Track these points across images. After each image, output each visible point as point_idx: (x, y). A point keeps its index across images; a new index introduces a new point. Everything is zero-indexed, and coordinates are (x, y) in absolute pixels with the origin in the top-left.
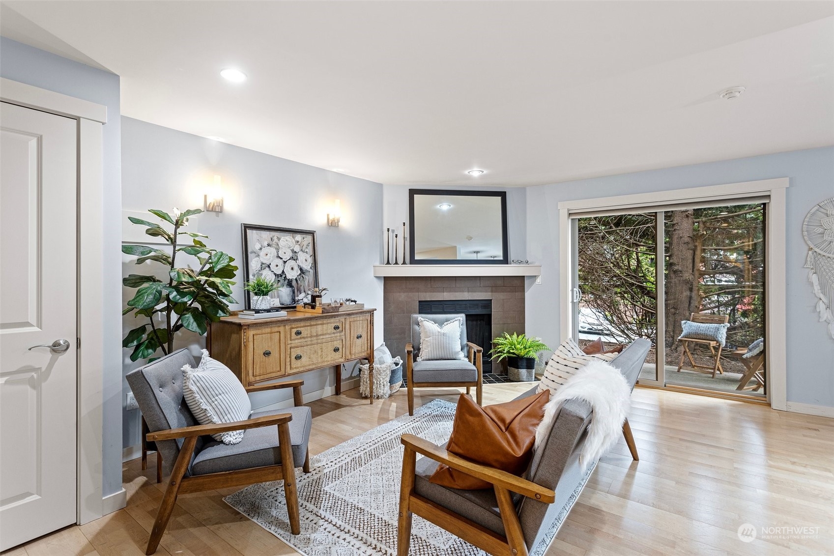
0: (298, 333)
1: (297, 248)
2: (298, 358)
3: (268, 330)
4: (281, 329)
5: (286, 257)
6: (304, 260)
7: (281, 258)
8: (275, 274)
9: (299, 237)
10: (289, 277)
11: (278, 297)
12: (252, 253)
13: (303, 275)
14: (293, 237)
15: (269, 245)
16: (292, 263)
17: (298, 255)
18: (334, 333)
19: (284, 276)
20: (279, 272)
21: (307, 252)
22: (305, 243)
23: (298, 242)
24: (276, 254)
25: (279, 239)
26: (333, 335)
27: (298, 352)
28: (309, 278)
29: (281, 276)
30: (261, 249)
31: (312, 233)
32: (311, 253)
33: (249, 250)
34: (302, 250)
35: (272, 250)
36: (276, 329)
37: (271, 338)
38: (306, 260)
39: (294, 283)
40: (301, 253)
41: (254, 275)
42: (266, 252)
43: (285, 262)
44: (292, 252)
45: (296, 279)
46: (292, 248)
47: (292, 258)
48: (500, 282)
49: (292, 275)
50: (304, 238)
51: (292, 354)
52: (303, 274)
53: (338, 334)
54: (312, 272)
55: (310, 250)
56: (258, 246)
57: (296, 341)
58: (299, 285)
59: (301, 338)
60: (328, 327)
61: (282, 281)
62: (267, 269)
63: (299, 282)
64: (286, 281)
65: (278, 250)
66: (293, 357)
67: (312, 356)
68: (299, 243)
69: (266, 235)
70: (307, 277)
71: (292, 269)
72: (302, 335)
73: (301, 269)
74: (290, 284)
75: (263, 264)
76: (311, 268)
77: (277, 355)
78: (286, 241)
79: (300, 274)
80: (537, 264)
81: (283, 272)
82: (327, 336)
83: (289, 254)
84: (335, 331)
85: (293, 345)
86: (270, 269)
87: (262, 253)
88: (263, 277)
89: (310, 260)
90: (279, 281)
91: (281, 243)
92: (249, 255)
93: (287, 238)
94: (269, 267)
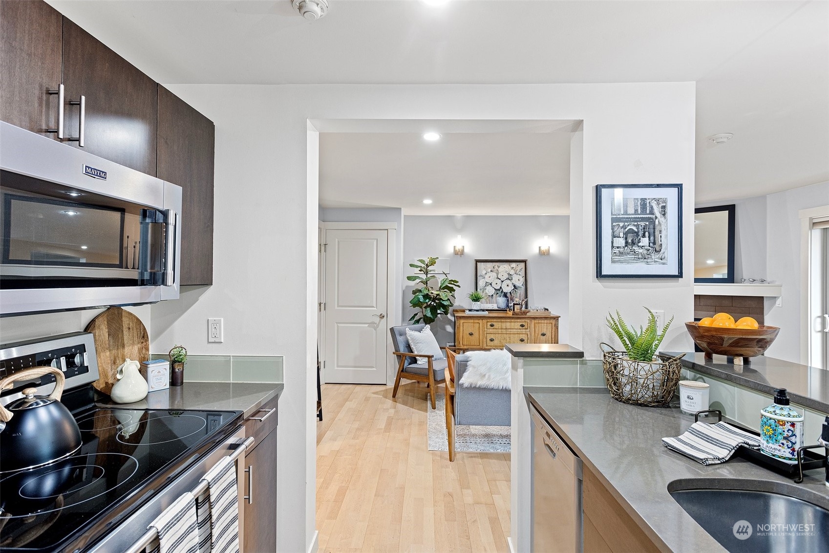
0: (492, 326)
1: (512, 272)
2: (492, 340)
3: (472, 321)
4: (480, 321)
5: (503, 278)
6: (519, 281)
7: (500, 279)
8: (495, 289)
9: (514, 265)
10: (505, 291)
11: (496, 303)
12: (480, 276)
13: (516, 290)
14: (509, 265)
15: (491, 271)
16: (508, 282)
17: (513, 276)
18: (520, 329)
19: (501, 290)
20: (498, 288)
21: (520, 275)
22: (519, 269)
23: (513, 268)
24: (496, 276)
25: (499, 267)
26: (519, 330)
27: (492, 336)
28: (522, 291)
29: (499, 290)
30: (486, 274)
31: (525, 261)
32: (524, 275)
33: (478, 275)
34: (516, 273)
35: (494, 274)
36: (477, 321)
37: (474, 326)
39: (508, 295)
40: (515, 275)
41: (480, 290)
42: (489, 276)
43: (502, 281)
44: (508, 275)
45: (510, 292)
46: (508, 272)
47: (508, 279)
48: (726, 303)
49: (507, 290)
50: (518, 265)
51: (488, 337)
52: (516, 288)
53: (524, 330)
54: (523, 288)
55: (522, 273)
56: (484, 272)
57: (491, 330)
58: (512, 296)
59: (494, 329)
60: (516, 324)
61: (499, 294)
62: (490, 286)
63: (512, 294)
64: (503, 294)
65: (498, 274)
66: (488, 339)
67: (502, 341)
69: (490, 265)
70: (519, 291)
71: (508, 286)
72: (495, 327)
73: (514, 286)
74: (505, 295)
75: (487, 282)
76: (522, 285)
77: (478, 336)
78: (504, 268)
79: (513, 289)
80: (777, 283)
81: (501, 287)
82: (514, 330)
83: (506, 276)
84: (521, 328)
85: (488, 332)
86: (492, 286)
87: (487, 276)
88: (487, 291)
89: (522, 280)
90: (498, 293)
91: (500, 270)
92: (478, 278)
93: (505, 266)
94: (491, 284)
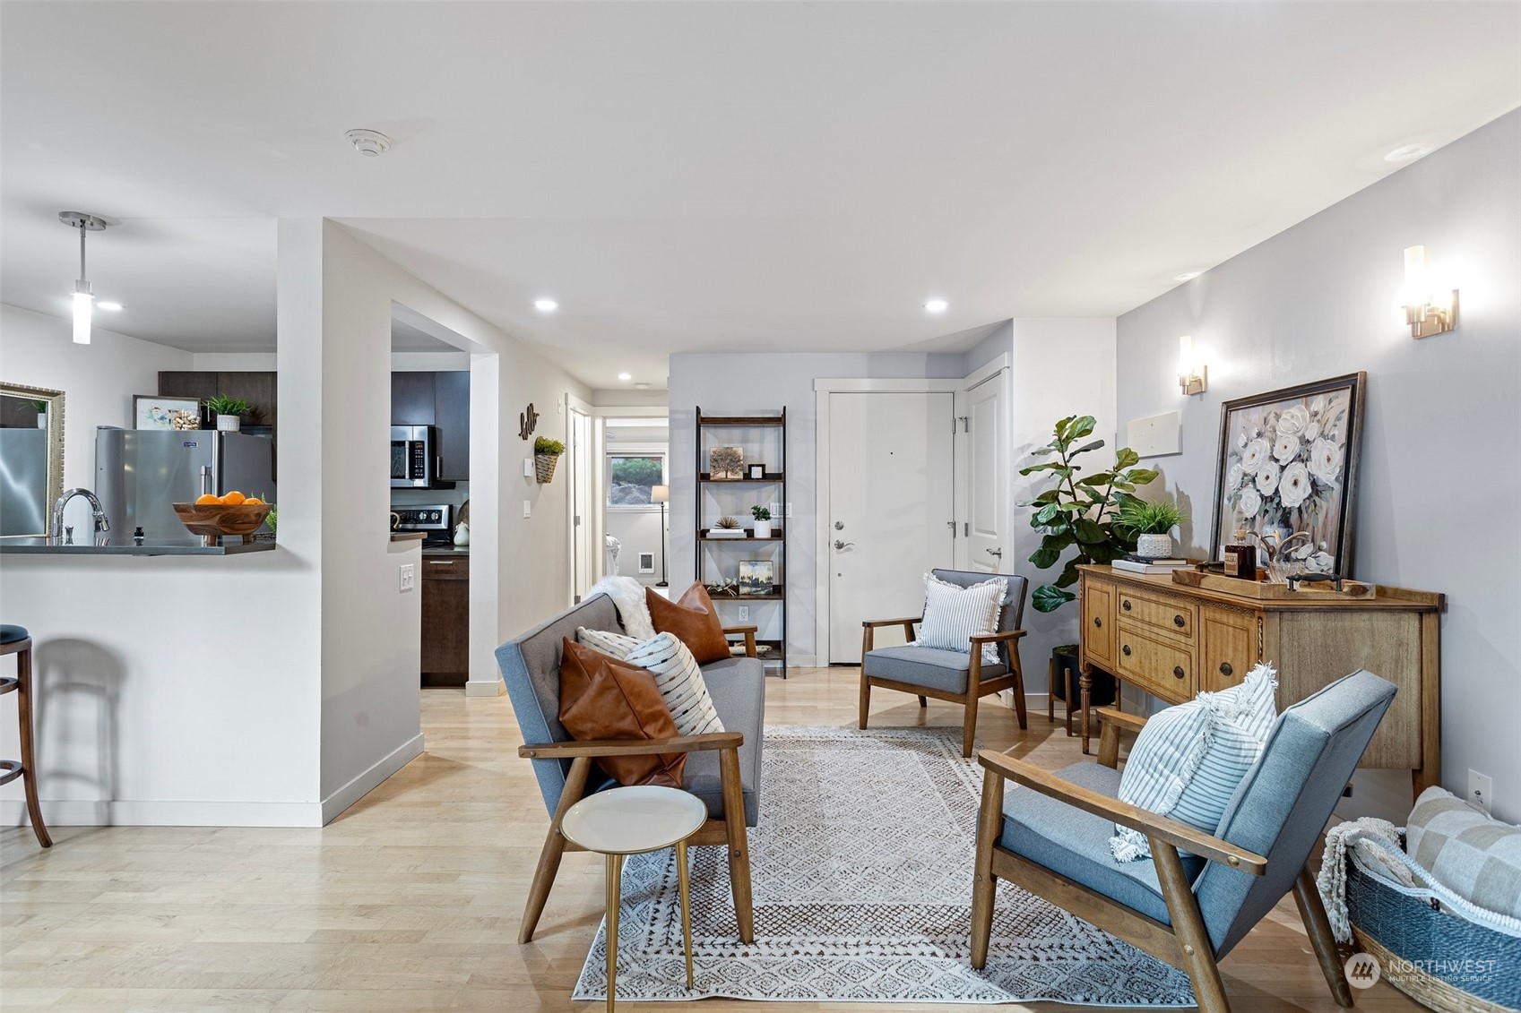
0: (1127, 606)
1: (1312, 432)
2: (1127, 652)
5: (1285, 457)
6: (1327, 463)
7: (1277, 461)
8: (1262, 496)
9: (1319, 402)
10: (1285, 503)
12: (1232, 455)
13: (1317, 499)
14: (1307, 405)
15: (1259, 435)
16: (1298, 470)
17: (1313, 447)
18: (1175, 632)
19: (1276, 500)
20: (1268, 492)
21: (1333, 438)
22: (1332, 414)
23: (1316, 414)
24: (1269, 451)
25: (1278, 417)
28: (1330, 505)
29: (1272, 500)
30: (1246, 445)
31: (1354, 385)
32: (1344, 438)
33: (1230, 451)
34: (1322, 434)
35: (1265, 445)
38: (1329, 460)
39: (1294, 517)
40: (1320, 442)
41: (1229, 499)
42: (1252, 452)
43: (1283, 468)
44: (1301, 443)
45: (1300, 508)
46: (1300, 434)
47: (1298, 458)
49: (1292, 498)
50: (1330, 402)
51: (1121, 641)
52: (1317, 495)
53: (1183, 639)
54: (1338, 488)
55: (1341, 432)
56: (1242, 440)
57: (1126, 620)
58: (1305, 522)
59: (1130, 617)
61: (1271, 512)
62: (1251, 485)
64: (1280, 512)
65: (1273, 442)
66: (1122, 648)
67: (1143, 662)
68: (1319, 417)
69: (1256, 414)
70: (1324, 504)
71: (1296, 483)
72: (1132, 612)
73: (1314, 484)
74: (1285, 521)
75: (1245, 475)
76: (1337, 479)
77: (1107, 632)
78: (1294, 416)
79: (1310, 497)
81: (1277, 491)
83: (1295, 447)
85: (1122, 624)
86: (1255, 486)
87: (1246, 455)
88: (1242, 505)
89: (1339, 457)
90: (1266, 511)
91: (1282, 426)
92: (1230, 460)
93: (1294, 411)
94: (1254, 481)
